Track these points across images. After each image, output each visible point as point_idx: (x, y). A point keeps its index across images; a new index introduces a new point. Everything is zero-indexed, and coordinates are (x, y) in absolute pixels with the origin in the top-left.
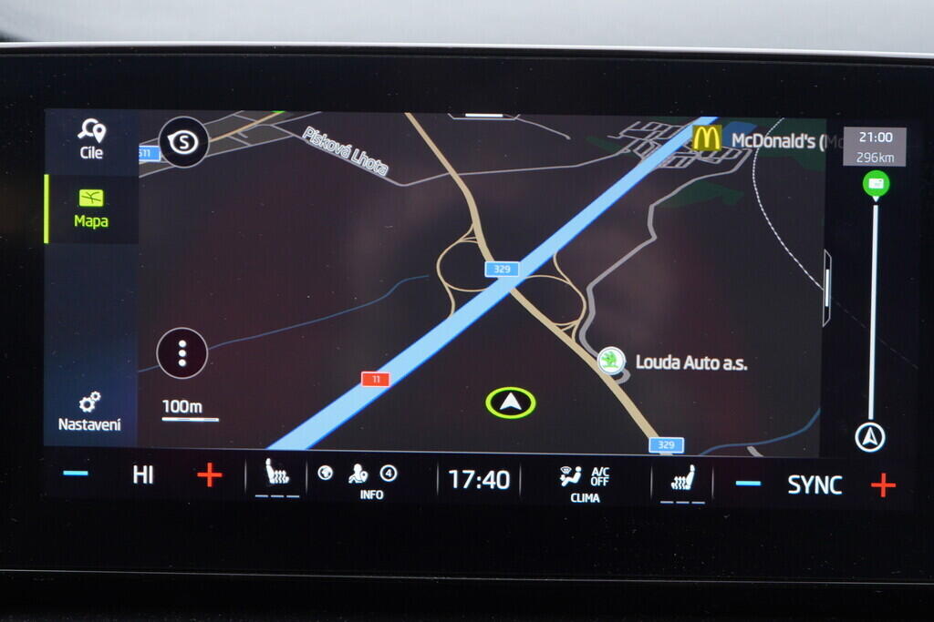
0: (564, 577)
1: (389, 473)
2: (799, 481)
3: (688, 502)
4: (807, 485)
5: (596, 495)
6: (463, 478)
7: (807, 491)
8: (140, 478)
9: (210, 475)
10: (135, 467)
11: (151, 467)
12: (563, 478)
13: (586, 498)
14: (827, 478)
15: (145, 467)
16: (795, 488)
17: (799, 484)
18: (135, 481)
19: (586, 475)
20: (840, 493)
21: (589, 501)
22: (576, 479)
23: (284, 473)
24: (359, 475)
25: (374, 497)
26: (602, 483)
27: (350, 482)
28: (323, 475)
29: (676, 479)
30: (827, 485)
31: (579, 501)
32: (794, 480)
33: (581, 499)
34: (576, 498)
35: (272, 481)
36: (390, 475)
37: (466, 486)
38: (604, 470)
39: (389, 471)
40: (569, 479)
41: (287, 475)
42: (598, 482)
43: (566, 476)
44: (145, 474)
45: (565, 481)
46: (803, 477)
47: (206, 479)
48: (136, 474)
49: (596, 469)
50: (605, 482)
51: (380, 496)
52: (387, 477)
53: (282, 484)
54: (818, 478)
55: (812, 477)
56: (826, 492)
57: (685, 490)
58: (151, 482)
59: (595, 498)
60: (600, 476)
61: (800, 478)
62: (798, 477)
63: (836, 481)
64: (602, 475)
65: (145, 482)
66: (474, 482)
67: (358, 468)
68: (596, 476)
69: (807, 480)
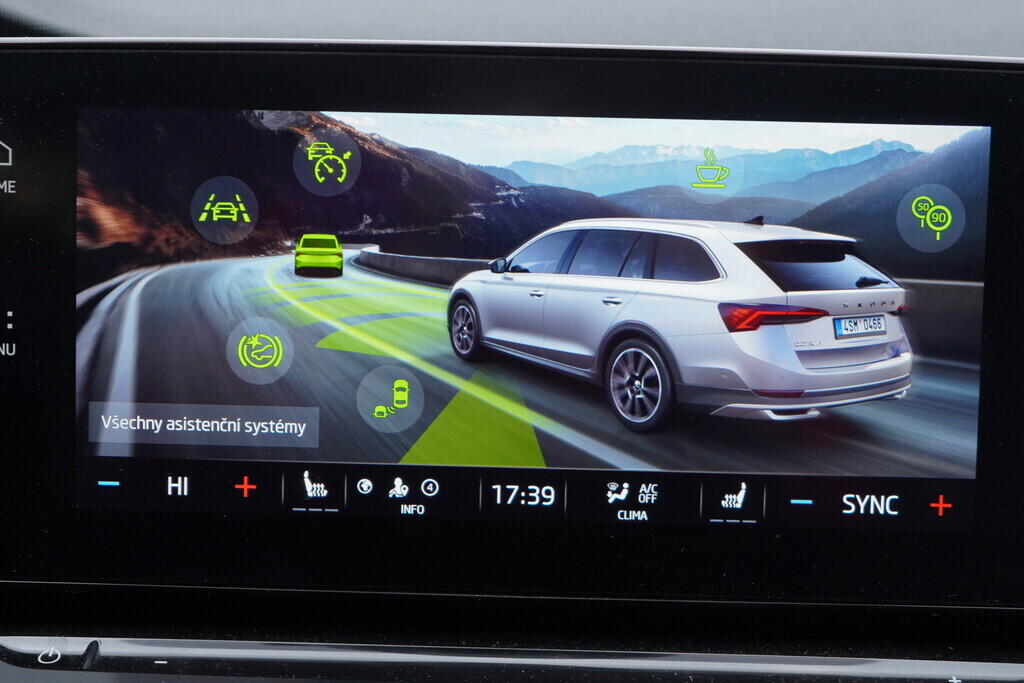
0: (610, 596)
1: (431, 488)
2: (854, 501)
3: (738, 521)
4: (862, 505)
5: (644, 512)
6: (506, 493)
7: (862, 511)
8: (175, 490)
9: (246, 487)
10: (170, 478)
11: (186, 479)
12: (609, 494)
13: (633, 515)
14: (883, 497)
15: (180, 479)
16: (849, 508)
17: (854, 504)
18: (170, 493)
19: (634, 492)
20: (896, 513)
21: (636, 518)
22: (623, 495)
23: (322, 486)
24: (399, 489)
25: (415, 512)
26: (650, 501)
27: (390, 496)
28: (362, 489)
29: (727, 496)
30: (882, 505)
31: (625, 518)
32: (849, 499)
33: (628, 516)
34: (623, 515)
35: (310, 494)
36: (431, 489)
37: (509, 502)
38: (652, 487)
39: (431, 485)
40: (616, 496)
41: (325, 488)
42: (646, 499)
43: (613, 492)
44: (179, 486)
45: (612, 498)
46: (858, 497)
47: (242, 490)
48: (170, 485)
49: (643, 486)
50: (653, 498)
51: (421, 510)
52: (429, 492)
53: (320, 497)
54: (873, 498)
55: (867, 497)
56: (882, 511)
57: (736, 509)
58: (186, 493)
59: (642, 516)
60: (648, 493)
61: (855, 498)
62: (852, 496)
63: (892, 501)
64: (651, 492)
65: (180, 493)
66: (518, 497)
67: (398, 481)
68: (643, 492)
69: (863, 500)
